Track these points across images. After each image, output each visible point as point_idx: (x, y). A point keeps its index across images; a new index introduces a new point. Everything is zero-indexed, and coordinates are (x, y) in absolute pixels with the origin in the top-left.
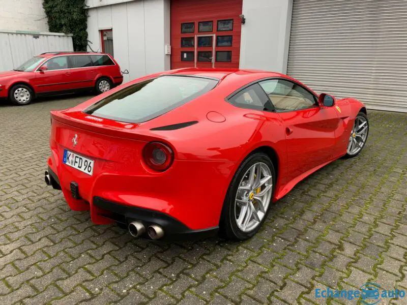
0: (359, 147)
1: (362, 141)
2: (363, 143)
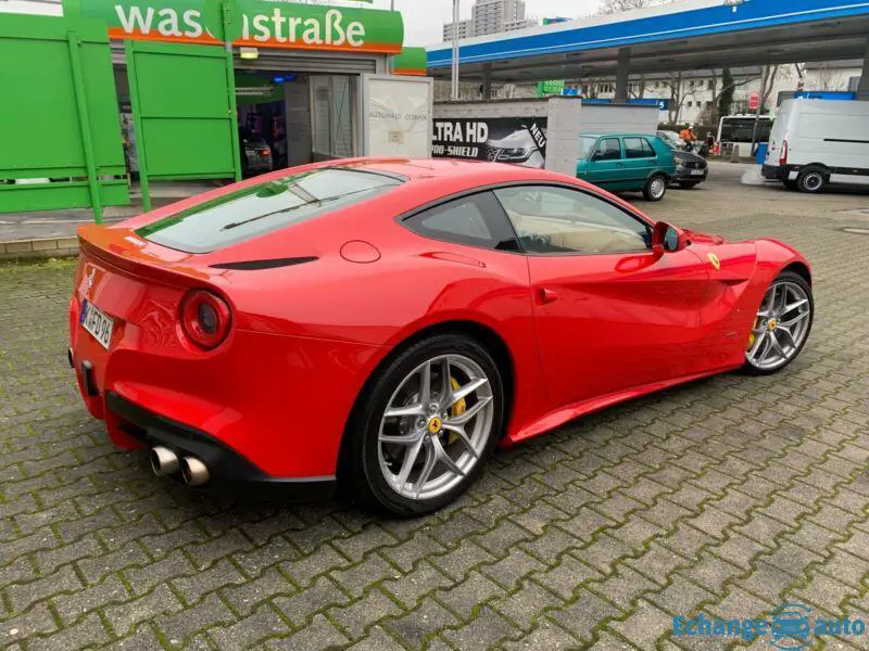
0: (783, 356)
1: (792, 346)
2: (793, 350)
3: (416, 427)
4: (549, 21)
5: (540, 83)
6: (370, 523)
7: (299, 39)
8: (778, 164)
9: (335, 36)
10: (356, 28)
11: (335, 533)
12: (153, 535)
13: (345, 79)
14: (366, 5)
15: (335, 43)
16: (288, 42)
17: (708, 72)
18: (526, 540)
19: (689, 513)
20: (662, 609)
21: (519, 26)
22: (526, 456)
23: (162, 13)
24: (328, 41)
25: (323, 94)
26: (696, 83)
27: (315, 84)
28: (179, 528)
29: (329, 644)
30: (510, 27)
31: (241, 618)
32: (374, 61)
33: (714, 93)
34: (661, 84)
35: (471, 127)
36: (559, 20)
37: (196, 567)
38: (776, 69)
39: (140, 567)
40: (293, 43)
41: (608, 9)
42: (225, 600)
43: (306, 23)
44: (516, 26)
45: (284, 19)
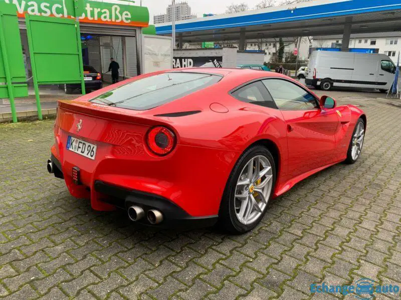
3: (244, 190)
4: (205, 16)
5: (203, 43)
6: (224, 237)
7: (99, 19)
8: (312, 78)
9: (117, 18)
10: (127, 14)
11: (211, 243)
12: (123, 252)
13: (119, 39)
14: (132, 4)
15: (117, 21)
16: (94, 20)
17: (273, 40)
18: (298, 239)
19: (357, 222)
20: (371, 263)
21: (188, 18)
22: (276, 203)
23: (29, 4)
24: (113, 20)
25: (108, 46)
26: (268, 45)
27: (103, 40)
28: (134, 248)
29: (238, 294)
30: (184, 18)
31: (190, 287)
32: (136, 30)
33: (276, 49)
34: (253, 45)
35: (185, 61)
36: (210, 15)
37: (154, 265)
38: (301, 39)
39: (125, 268)
40: (96, 21)
41: (230, 11)
42: (177, 279)
43: (103, 11)
44: (187, 18)
45: (92, 9)
